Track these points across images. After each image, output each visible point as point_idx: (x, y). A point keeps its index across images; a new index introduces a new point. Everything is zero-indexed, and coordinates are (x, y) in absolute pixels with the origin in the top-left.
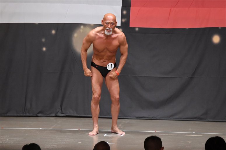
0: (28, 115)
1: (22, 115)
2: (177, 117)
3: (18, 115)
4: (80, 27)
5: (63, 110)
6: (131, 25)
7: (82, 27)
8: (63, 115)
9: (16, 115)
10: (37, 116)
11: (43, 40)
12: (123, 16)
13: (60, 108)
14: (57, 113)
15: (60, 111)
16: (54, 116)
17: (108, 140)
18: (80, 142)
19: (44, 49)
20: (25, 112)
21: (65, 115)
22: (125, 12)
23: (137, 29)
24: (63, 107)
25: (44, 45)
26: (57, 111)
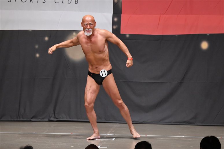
0: (22, 119)
1: (16, 120)
2: (167, 121)
3: (13, 120)
4: (72, 34)
5: (56, 115)
6: (122, 32)
7: (74, 34)
8: (56, 120)
9: (10, 120)
10: (31, 121)
11: (37, 47)
12: (114, 23)
13: (53, 113)
14: (50, 118)
15: (53, 115)
16: (47, 120)
17: (100, 144)
18: (72, 145)
19: (38, 55)
20: (19, 117)
21: (58, 120)
22: (116, 19)
23: (128, 36)
24: (56, 112)
25: (37, 51)
26: (50, 116)
